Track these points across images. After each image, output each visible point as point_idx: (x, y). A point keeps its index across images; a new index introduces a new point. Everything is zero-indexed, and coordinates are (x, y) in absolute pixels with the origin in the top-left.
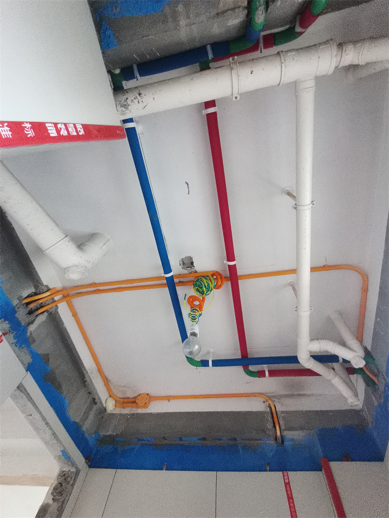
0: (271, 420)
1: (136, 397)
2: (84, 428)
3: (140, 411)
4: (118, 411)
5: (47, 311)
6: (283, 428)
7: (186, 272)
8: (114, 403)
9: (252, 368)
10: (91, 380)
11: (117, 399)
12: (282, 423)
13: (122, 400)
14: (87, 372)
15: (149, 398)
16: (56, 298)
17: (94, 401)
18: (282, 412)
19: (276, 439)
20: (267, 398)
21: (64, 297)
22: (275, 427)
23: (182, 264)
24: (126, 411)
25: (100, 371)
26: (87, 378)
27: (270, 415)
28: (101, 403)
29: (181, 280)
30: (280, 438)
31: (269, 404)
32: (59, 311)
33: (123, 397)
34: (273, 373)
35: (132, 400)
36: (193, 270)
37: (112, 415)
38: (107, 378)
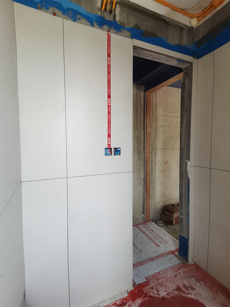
1: (211, 3)
2: (184, 44)
5: (117, 3)
8: (196, 20)
10: (171, 19)
11: (198, 15)
17: (182, 29)
24: (208, 17)
25: (174, 8)
26: (168, 20)
28: (186, 26)
33: (201, 11)
35: (209, 7)
37: (199, 27)
38: (182, 9)
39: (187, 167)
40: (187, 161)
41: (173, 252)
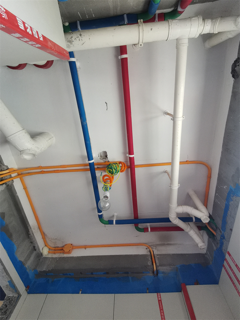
0: (151, 260)
1: (63, 247)
2: (26, 266)
3: (65, 255)
4: (50, 256)
5: (5, 183)
6: (158, 264)
7: (102, 161)
8: (48, 250)
9: (141, 226)
10: (33, 234)
11: (51, 248)
12: (157, 261)
13: (54, 249)
14: (31, 228)
15: (72, 247)
16: (13, 175)
17: (34, 248)
18: (157, 255)
19: (153, 272)
20: (148, 246)
21: (19, 175)
22: (153, 264)
23: (100, 156)
24: (57, 256)
25: (40, 228)
26: (31, 232)
27: (150, 256)
28: (39, 249)
29: (99, 166)
30: (156, 272)
31: (150, 250)
32: (14, 184)
33: (54, 246)
34: (153, 229)
35: (60, 248)
36: (107, 160)
37: (46, 258)
38: (44, 233)
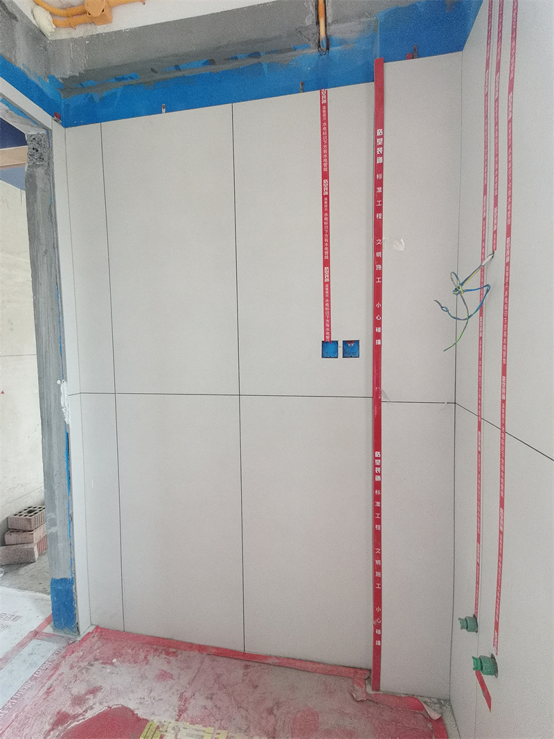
0: (314, 12)
1: (83, 3)
3: (101, 29)
4: (64, 34)
8: (51, 19)
13: (63, 12)
17: (11, 15)
19: (319, 44)
22: (318, 23)
24: (80, 32)
28: (23, 16)
30: (325, 44)
35: (79, 9)
37: (59, 43)
39: (62, 398)
40: (59, 382)
41: (36, 634)
